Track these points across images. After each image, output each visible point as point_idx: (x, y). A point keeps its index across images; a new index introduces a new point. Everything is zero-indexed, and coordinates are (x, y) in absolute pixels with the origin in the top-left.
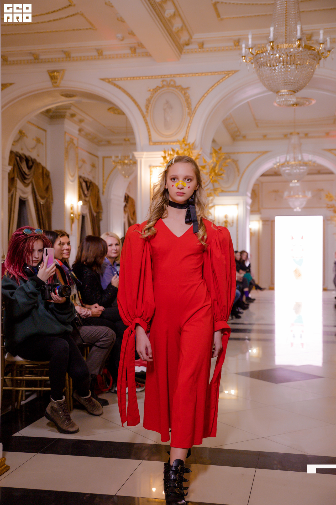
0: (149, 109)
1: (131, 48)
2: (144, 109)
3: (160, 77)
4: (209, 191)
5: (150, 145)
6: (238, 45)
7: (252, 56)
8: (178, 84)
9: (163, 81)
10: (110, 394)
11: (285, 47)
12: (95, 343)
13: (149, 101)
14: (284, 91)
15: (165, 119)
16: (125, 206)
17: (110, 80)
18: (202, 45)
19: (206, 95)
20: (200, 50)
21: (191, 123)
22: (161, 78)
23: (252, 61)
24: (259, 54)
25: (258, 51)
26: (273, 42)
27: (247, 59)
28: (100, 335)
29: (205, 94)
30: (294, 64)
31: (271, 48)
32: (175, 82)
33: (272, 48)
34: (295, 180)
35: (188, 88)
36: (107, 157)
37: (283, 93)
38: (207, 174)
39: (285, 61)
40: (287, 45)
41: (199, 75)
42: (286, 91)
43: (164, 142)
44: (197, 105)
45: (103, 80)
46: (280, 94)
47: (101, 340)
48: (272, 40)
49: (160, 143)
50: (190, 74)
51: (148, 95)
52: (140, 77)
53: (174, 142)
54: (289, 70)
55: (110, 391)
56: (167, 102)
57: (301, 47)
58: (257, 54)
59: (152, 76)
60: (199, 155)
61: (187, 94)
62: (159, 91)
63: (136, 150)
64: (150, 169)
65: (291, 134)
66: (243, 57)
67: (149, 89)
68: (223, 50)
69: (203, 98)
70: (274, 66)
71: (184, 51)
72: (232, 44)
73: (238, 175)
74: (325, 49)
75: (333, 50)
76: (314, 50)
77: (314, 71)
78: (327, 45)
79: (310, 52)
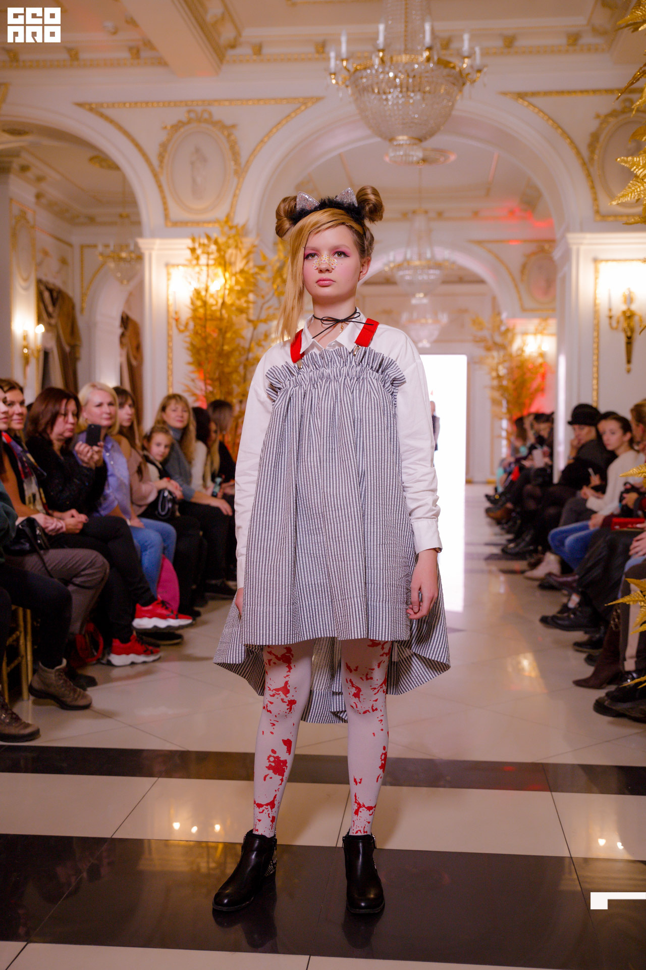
0: (165, 161)
1: (130, 49)
2: (155, 162)
3: (184, 104)
4: (271, 311)
5: (166, 226)
6: (323, 53)
7: (346, 73)
8: (216, 117)
9: (189, 112)
10: (99, 667)
11: (404, 61)
12: (71, 579)
13: (164, 146)
14: (402, 139)
15: (194, 181)
16: (123, 335)
17: (94, 106)
18: (258, 49)
19: (265, 140)
20: (255, 57)
21: (240, 189)
22: (186, 105)
23: (348, 83)
24: (360, 70)
25: (359, 65)
26: (383, 50)
27: (338, 78)
28: (80, 565)
29: (265, 137)
30: (419, 90)
31: (380, 62)
32: (210, 114)
33: (382, 61)
34: (419, 292)
35: (234, 126)
36: (89, 246)
37: (401, 142)
38: (268, 280)
39: (404, 86)
40: (408, 57)
41: (254, 103)
42: (405, 138)
43: (193, 222)
44: (250, 156)
45: (80, 105)
46: (395, 143)
47: (83, 573)
48: (381, 46)
49: (184, 223)
50: (238, 100)
51: (163, 136)
52: (147, 103)
53: (209, 222)
54: (411, 101)
55: (99, 662)
56: (197, 150)
57: (431, 61)
58: (356, 70)
59: (170, 102)
60: (254, 246)
61: (232, 137)
62: (182, 130)
63: (140, 235)
64: (168, 270)
65: (414, 212)
66: (331, 74)
67: (164, 125)
68: (296, 59)
69: (261, 144)
70: (385, 93)
71: (227, 58)
72: (311, 49)
74: (472, 67)
75: (485, 70)
76: (454, 68)
77: (453, 105)
78: (475, 59)
79: (446, 71)
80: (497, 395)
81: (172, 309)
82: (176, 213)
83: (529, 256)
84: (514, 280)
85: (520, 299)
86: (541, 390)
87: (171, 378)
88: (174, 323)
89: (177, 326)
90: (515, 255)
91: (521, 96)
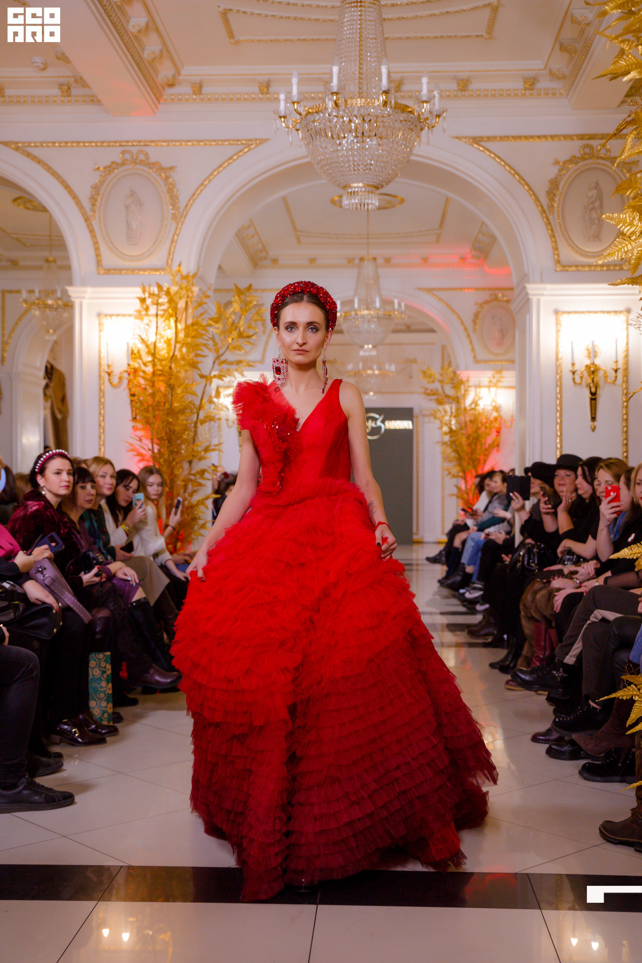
0: (98, 204)
1: (61, 86)
2: (87, 205)
3: (118, 144)
5: (99, 273)
6: (268, 93)
7: (298, 116)
8: (153, 159)
9: (123, 153)
11: (359, 105)
13: (96, 188)
14: (357, 185)
15: (129, 225)
16: (47, 387)
17: (20, 145)
18: (198, 88)
19: (206, 183)
20: (194, 97)
21: (178, 235)
22: (121, 146)
23: (298, 126)
24: (312, 113)
25: (311, 108)
26: (337, 93)
27: (288, 121)
29: (205, 180)
30: (375, 135)
31: (334, 105)
32: (147, 155)
33: (336, 104)
34: (368, 344)
35: (172, 168)
36: (12, 292)
37: (356, 189)
39: (360, 130)
40: (363, 100)
41: (193, 144)
42: (361, 185)
43: (127, 269)
44: (190, 200)
45: (6, 144)
46: (350, 190)
48: (335, 89)
49: (118, 271)
50: (176, 141)
51: (95, 178)
52: (79, 142)
53: (145, 270)
54: (367, 146)
56: (132, 194)
57: (388, 106)
58: (308, 113)
59: (103, 142)
61: (171, 180)
62: (116, 171)
63: (71, 283)
64: (100, 321)
65: (362, 259)
66: (280, 117)
67: (97, 166)
68: (239, 99)
69: (201, 188)
70: (339, 138)
71: (165, 97)
72: (256, 89)
73: (264, 332)
74: (430, 112)
75: (444, 114)
76: (411, 112)
77: (411, 151)
78: (434, 104)
79: (402, 117)
80: (449, 451)
81: (104, 362)
82: (109, 259)
83: (481, 305)
84: (466, 329)
85: (473, 349)
86: (496, 445)
87: (102, 437)
88: (106, 376)
89: (109, 380)
90: (467, 303)
91: (477, 140)
